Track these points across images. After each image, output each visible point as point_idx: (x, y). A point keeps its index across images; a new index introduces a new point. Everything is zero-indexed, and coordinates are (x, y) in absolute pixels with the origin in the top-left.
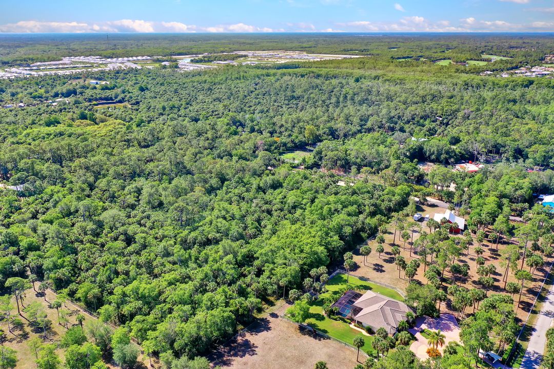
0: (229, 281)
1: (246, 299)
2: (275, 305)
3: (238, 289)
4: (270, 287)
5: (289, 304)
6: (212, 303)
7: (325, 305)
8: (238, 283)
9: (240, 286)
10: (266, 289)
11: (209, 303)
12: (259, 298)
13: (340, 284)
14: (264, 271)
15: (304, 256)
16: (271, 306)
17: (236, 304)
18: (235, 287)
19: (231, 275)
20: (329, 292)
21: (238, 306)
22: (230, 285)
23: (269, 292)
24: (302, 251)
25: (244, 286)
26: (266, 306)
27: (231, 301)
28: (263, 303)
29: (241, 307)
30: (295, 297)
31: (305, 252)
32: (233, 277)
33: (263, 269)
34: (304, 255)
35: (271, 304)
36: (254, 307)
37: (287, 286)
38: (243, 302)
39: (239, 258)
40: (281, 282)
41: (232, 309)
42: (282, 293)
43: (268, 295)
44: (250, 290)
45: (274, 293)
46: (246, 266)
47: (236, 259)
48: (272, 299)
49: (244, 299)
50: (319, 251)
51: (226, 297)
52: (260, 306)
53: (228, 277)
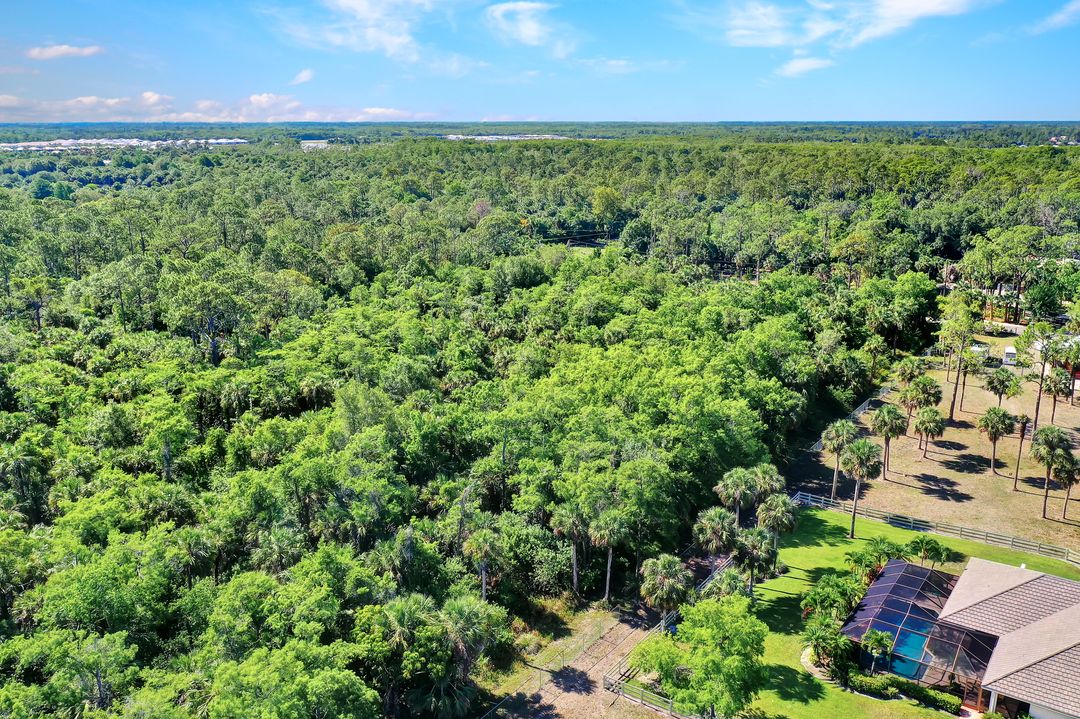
0: (362, 531)
1: (439, 605)
2: (567, 632)
3: (404, 562)
4: (543, 554)
5: (635, 626)
6: (258, 621)
7: (812, 625)
8: (403, 533)
9: (412, 546)
10: (526, 566)
11: (244, 623)
12: (501, 603)
13: (821, 542)
14: (515, 489)
15: (674, 434)
16: (555, 638)
17: (386, 624)
18: (388, 553)
19: (373, 499)
20: (793, 573)
21: (396, 638)
22: (365, 545)
23: (542, 575)
24: (661, 418)
25: (430, 547)
26: (530, 638)
27: (363, 613)
28: (518, 622)
29: (411, 640)
30: (673, 589)
31: (675, 418)
32: (383, 513)
33: (509, 481)
34: (670, 432)
35: (555, 628)
36: (478, 640)
37: (620, 548)
38: (423, 616)
39: (413, 447)
40: (599, 528)
41: (360, 649)
42: (600, 581)
43: (540, 591)
44: (459, 567)
45: (562, 579)
46: (440, 477)
47: (401, 451)
48: (554, 605)
49: (429, 601)
50: (733, 413)
51: (338, 591)
52: (505, 635)
53: (359, 510)
